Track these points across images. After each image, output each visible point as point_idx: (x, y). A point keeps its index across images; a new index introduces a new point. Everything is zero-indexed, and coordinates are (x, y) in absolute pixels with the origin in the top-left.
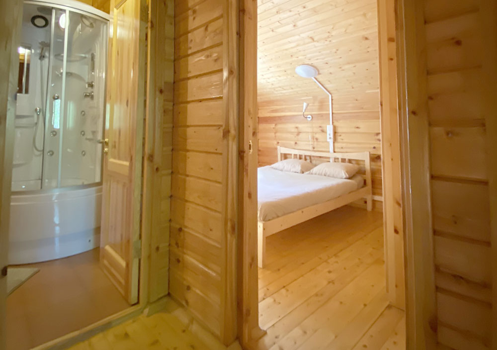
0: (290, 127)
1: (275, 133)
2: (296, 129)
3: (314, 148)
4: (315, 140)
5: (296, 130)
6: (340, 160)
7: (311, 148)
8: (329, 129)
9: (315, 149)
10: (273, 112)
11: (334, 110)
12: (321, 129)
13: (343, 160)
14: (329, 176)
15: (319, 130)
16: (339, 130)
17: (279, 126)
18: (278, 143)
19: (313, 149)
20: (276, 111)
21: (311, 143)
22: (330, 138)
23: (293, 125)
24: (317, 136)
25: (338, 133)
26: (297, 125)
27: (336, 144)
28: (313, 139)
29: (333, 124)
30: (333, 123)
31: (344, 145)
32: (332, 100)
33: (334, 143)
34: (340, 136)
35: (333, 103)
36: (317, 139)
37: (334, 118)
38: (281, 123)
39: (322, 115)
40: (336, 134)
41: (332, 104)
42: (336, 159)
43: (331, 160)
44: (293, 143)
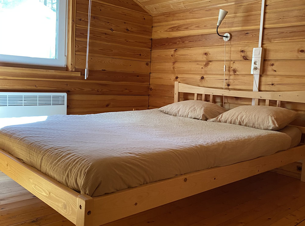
0: (196, 52)
1: (174, 63)
2: (205, 56)
3: (228, 85)
4: (232, 73)
5: (204, 58)
6: (267, 102)
7: (224, 85)
8: (256, 54)
9: (230, 87)
10: (173, 31)
11: (266, 22)
12: (243, 54)
13: (273, 103)
14: (246, 125)
15: (239, 56)
16: (272, 56)
17: (181, 52)
18: (177, 78)
19: (226, 87)
20: (177, 28)
21: (225, 77)
22: (256, 69)
23: (201, 50)
24: (235, 66)
25: (269, 60)
26: (207, 50)
27: (263, 79)
28: (229, 71)
29: (262, 47)
30: (262, 44)
31: (276, 80)
32: (266, 6)
33: (261, 76)
34: (273, 65)
35: (267, 11)
36: (235, 71)
37: (265, 37)
38: (183, 48)
39: (246, 33)
40: (266, 62)
41: (265, 13)
42: (261, 101)
43: (254, 103)
44: (199, 77)
